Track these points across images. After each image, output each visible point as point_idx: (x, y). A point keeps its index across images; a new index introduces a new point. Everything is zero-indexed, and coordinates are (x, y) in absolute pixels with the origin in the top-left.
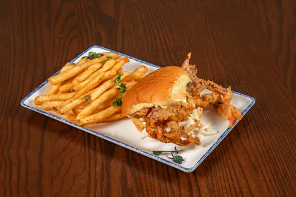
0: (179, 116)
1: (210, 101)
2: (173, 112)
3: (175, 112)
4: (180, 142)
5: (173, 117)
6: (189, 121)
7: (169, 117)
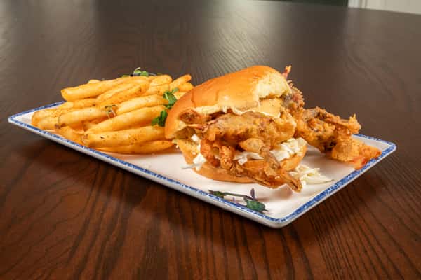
0: (265, 134)
1: (320, 133)
2: (254, 123)
3: (258, 124)
4: (262, 178)
5: (255, 132)
6: (281, 152)
7: (247, 131)
